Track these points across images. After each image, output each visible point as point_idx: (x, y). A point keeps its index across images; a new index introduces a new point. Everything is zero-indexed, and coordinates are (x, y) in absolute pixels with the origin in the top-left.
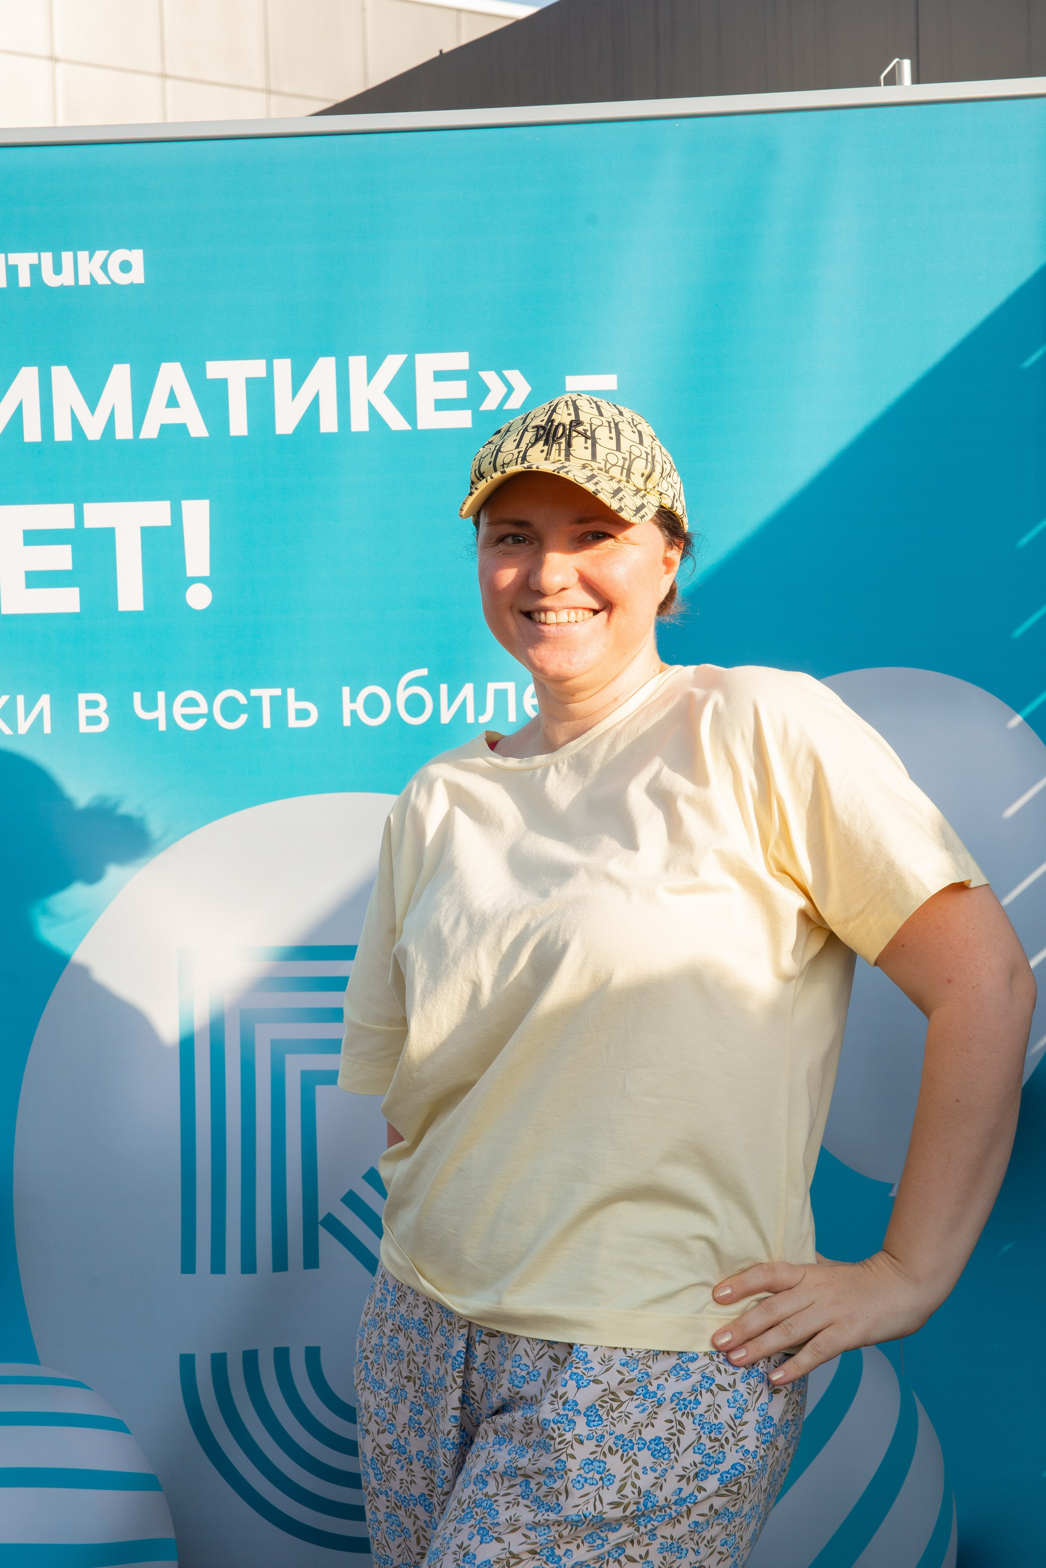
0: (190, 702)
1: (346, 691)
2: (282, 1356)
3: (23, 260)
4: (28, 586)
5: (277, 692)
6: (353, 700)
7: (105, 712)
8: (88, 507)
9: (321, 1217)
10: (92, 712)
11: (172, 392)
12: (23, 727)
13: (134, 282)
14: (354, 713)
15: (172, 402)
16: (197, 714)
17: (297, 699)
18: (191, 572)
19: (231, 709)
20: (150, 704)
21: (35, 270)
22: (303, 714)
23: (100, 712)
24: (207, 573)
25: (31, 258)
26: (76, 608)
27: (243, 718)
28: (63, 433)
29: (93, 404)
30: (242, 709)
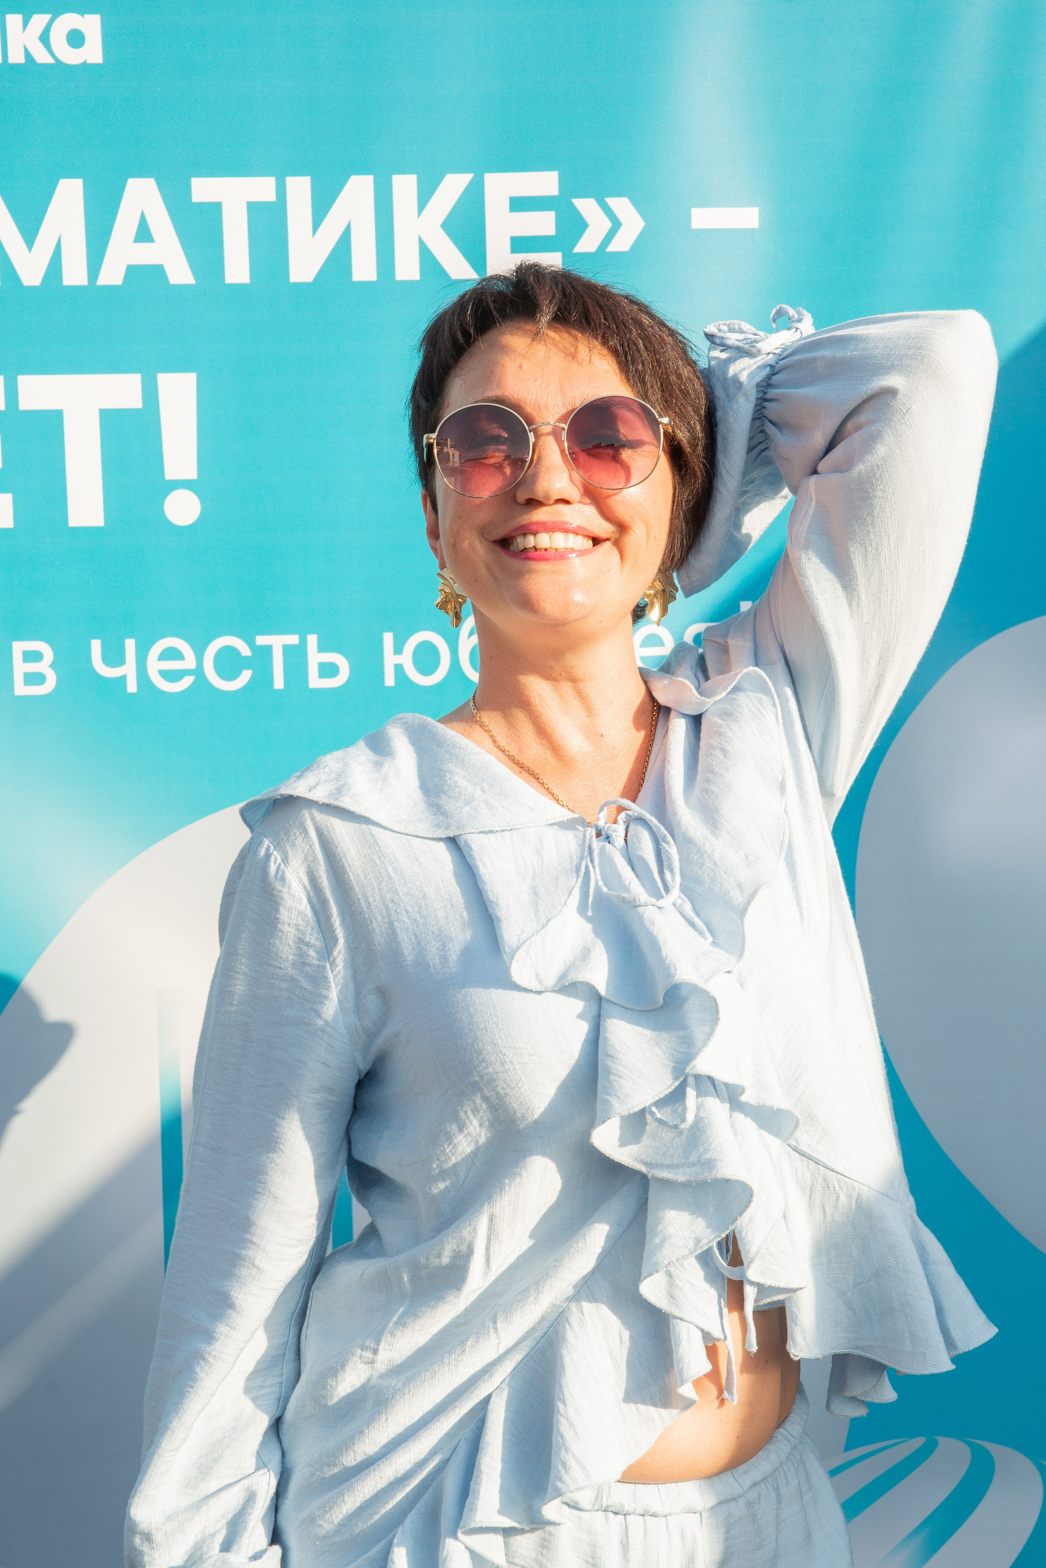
0: (171, 654)
5: (294, 639)
6: (398, 650)
7: (50, 666)
8: (24, 381)
10: (33, 667)
11: (143, 219)
13: (88, 62)
14: (399, 669)
15: (144, 234)
16: (181, 670)
17: (322, 649)
19: (228, 663)
20: (115, 657)
22: (327, 670)
23: (43, 667)
24: (193, 475)
26: (8, 522)
27: (246, 676)
29: (29, 235)
30: (246, 663)
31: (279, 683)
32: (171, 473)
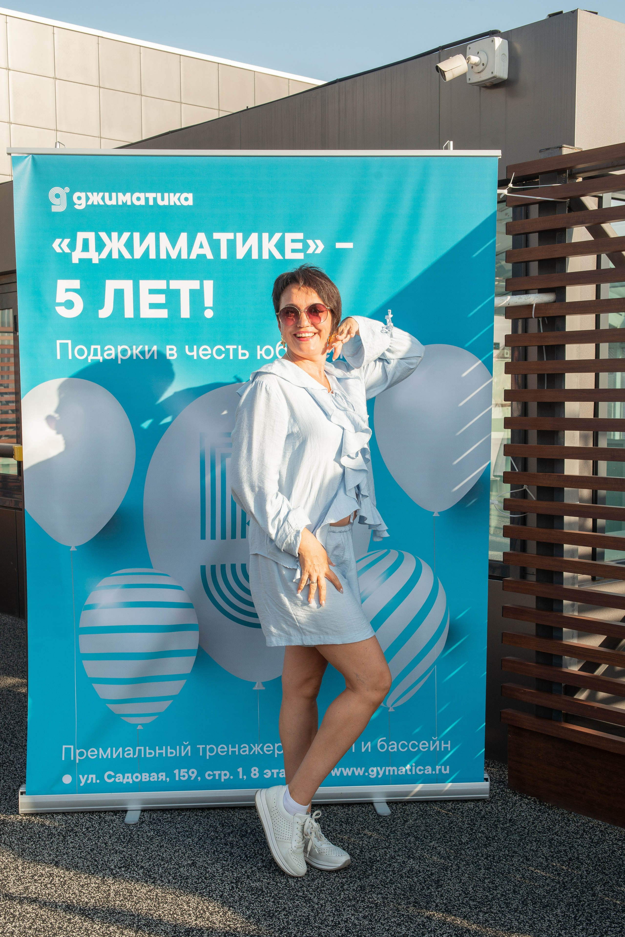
0: (205, 350)
2: (233, 566)
3: (151, 196)
4: (150, 308)
5: (235, 347)
6: (261, 350)
7: (176, 352)
8: (171, 282)
9: (247, 522)
10: (171, 352)
11: (201, 243)
12: (147, 357)
13: (189, 205)
14: (261, 355)
15: (201, 246)
16: (207, 354)
17: (242, 349)
18: (206, 306)
19: (219, 352)
20: (191, 350)
21: (155, 199)
22: (244, 355)
23: (174, 352)
24: (212, 306)
25: (154, 195)
26: (166, 316)
27: (223, 355)
28: (163, 256)
30: (223, 352)
31: (231, 358)
32: (206, 305)
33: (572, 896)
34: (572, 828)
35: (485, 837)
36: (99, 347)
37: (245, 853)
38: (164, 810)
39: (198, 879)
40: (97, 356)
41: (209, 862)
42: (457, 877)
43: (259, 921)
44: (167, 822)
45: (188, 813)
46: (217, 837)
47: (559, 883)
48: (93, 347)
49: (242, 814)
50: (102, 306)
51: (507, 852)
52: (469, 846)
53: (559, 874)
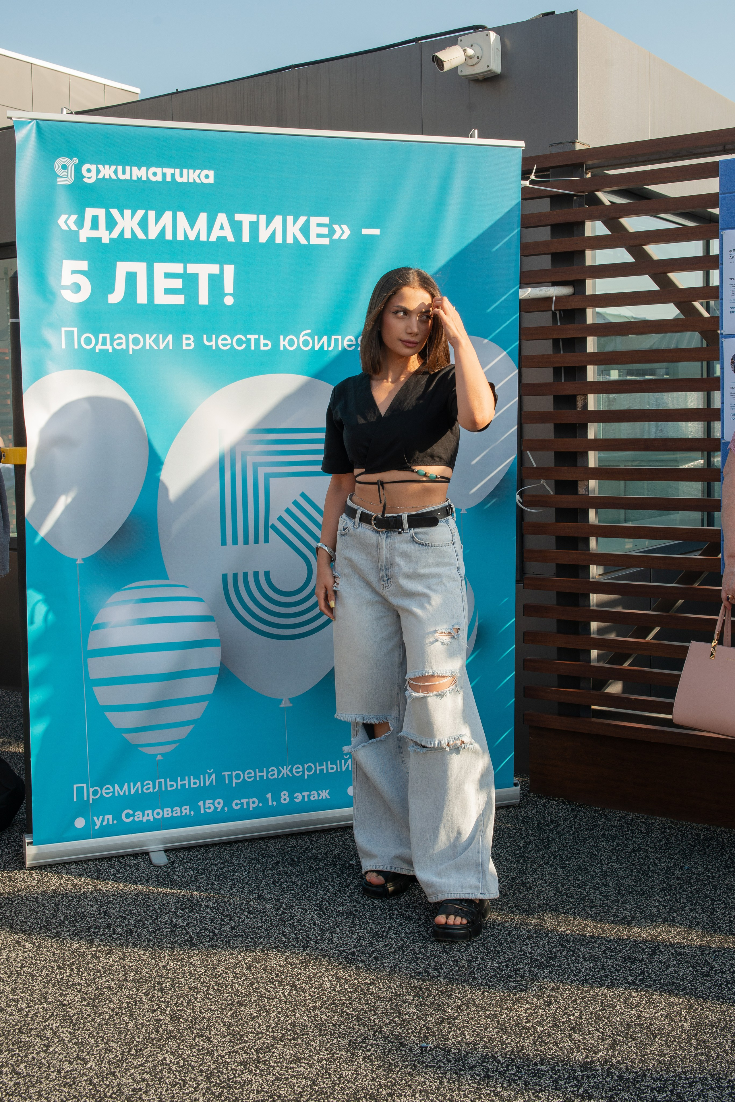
0: (225, 339)
1: (282, 337)
3: (169, 171)
4: (165, 294)
5: (257, 337)
6: (284, 340)
7: (193, 342)
8: (189, 265)
10: (188, 342)
11: (222, 224)
12: (162, 346)
13: (210, 183)
14: (284, 345)
15: (222, 228)
16: (227, 344)
17: (264, 339)
18: (226, 292)
19: (240, 342)
20: (210, 340)
21: (173, 175)
22: (266, 345)
23: (191, 342)
24: (232, 292)
25: (172, 170)
26: (182, 302)
27: (244, 346)
28: (180, 237)
29: (192, 226)
30: (244, 342)
31: (253, 348)
33: (661, 883)
34: (614, 822)
35: (539, 839)
36: (108, 336)
37: (308, 881)
38: (188, 848)
39: (277, 910)
40: (106, 345)
41: (276, 893)
42: (539, 878)
43: (372, 943)
44: (200, 859)
45: (216, 849)
46: (265, 869)
47: (639, 872)
48: (101, 336)
49: (275, 843)
50: (112, 290)
51: (570, 850)
52: (529, 849)
53: (633, 864)
